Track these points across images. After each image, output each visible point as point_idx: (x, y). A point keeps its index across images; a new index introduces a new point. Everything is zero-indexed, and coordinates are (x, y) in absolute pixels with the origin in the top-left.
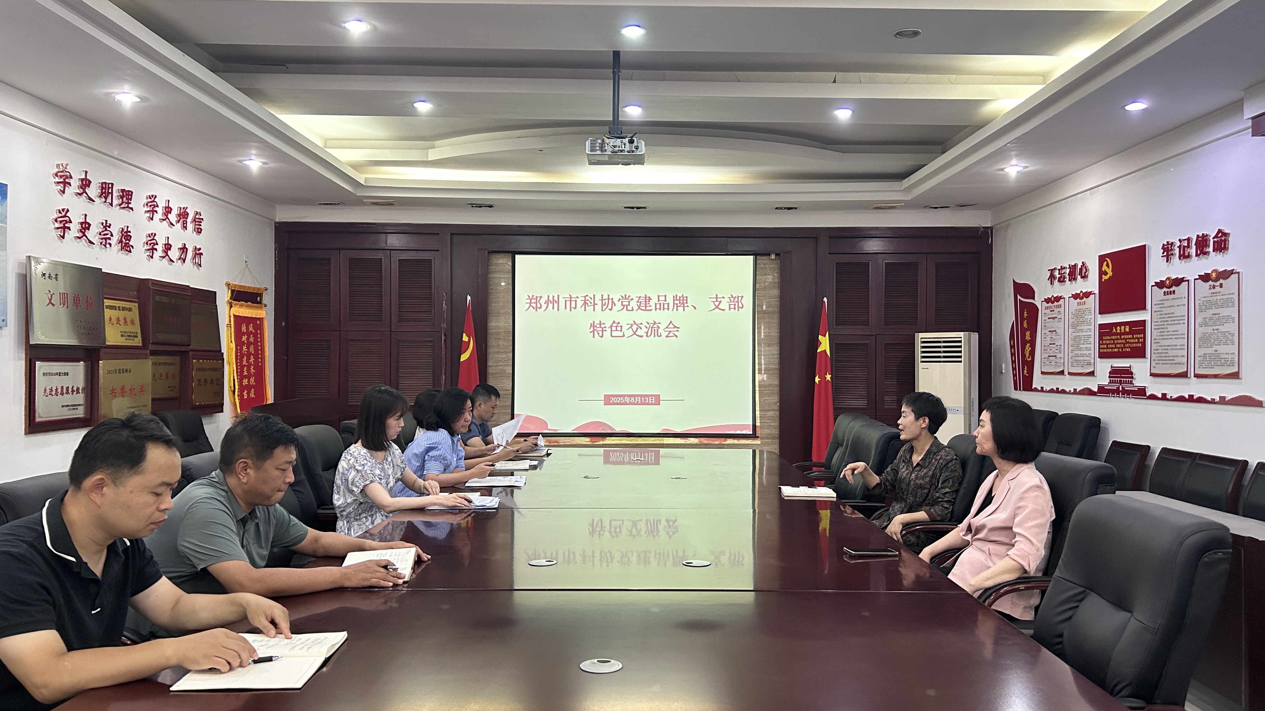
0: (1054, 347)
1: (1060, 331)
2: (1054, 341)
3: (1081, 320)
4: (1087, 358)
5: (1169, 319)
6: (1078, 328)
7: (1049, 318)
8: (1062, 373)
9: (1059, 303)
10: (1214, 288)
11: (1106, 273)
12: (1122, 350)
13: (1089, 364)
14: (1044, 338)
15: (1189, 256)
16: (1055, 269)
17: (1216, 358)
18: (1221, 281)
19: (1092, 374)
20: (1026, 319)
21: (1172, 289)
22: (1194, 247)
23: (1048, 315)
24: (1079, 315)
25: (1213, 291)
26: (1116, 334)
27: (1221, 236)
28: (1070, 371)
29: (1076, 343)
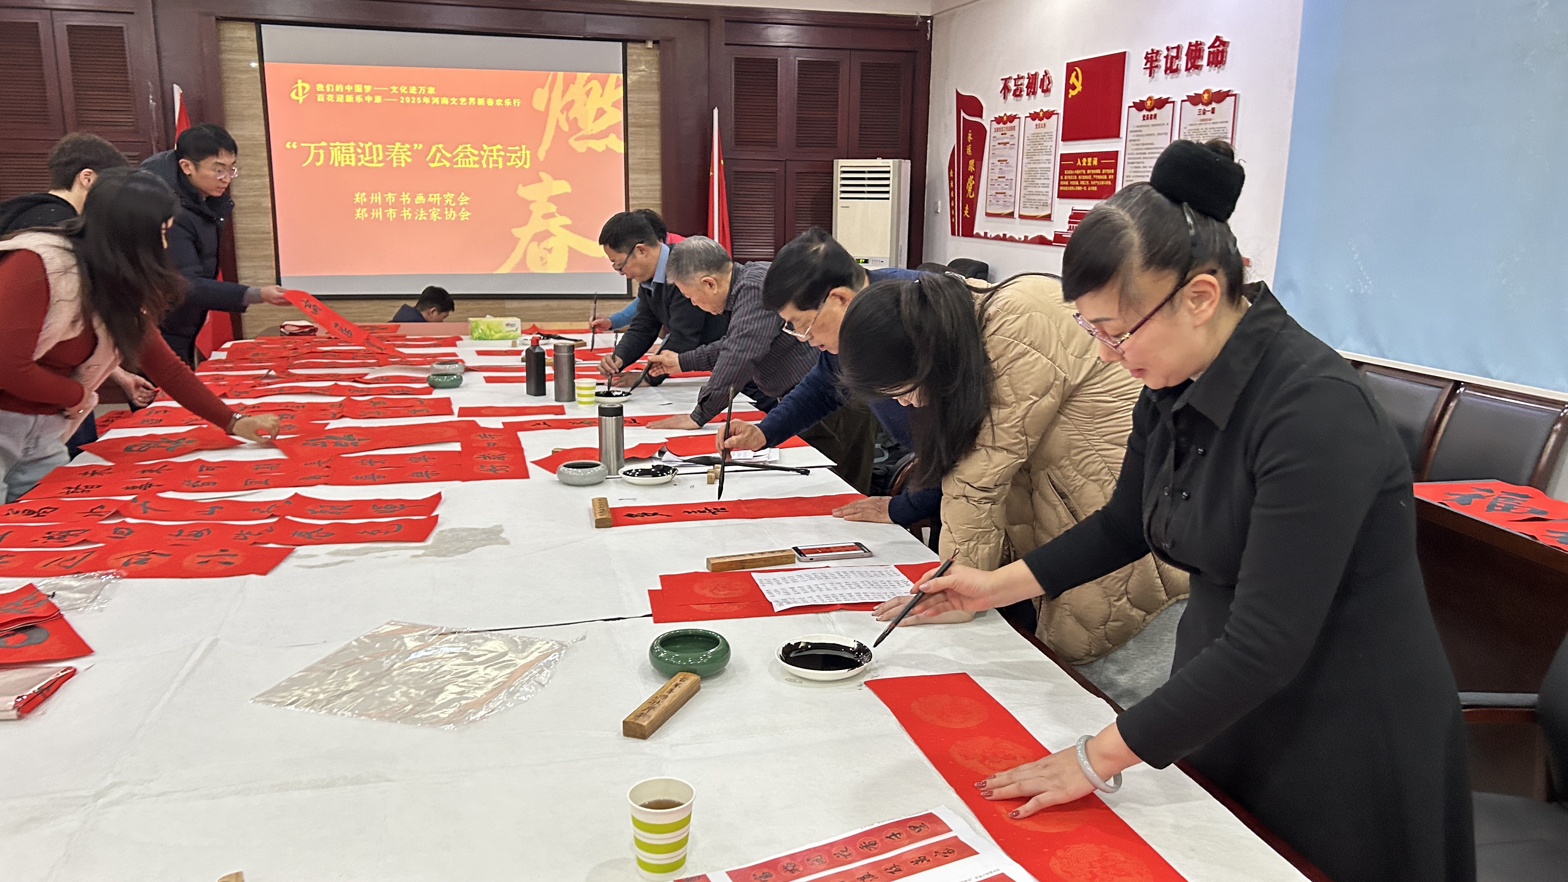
0: (1003, 182)
1: (1012, 161)
2: (1003, 173)
3: (1039, 148)
4: (1044, 198)
5: (1147, 152)
6: (1035, 158)
7: (999, 144)
8: (1011, 215)
9: (1013, 124)
10: (1204, 114)
11: (1074, 87)
12: (1087, 188)
13: (1045, 205)
14: (991, 170)
15: (1177, 71)
16: (1010, 78)
18: (1214, 105)
19: (1048, 218)
20: (970, 143)
21: (1153, 113)
22: (1184, 58)
23: (999, 139)
24: (1037, 140)
25: (1203, 117)
26: (1082, 167)
27: (1219, 46)
28: (1021, 213)
29: (1031, 177)
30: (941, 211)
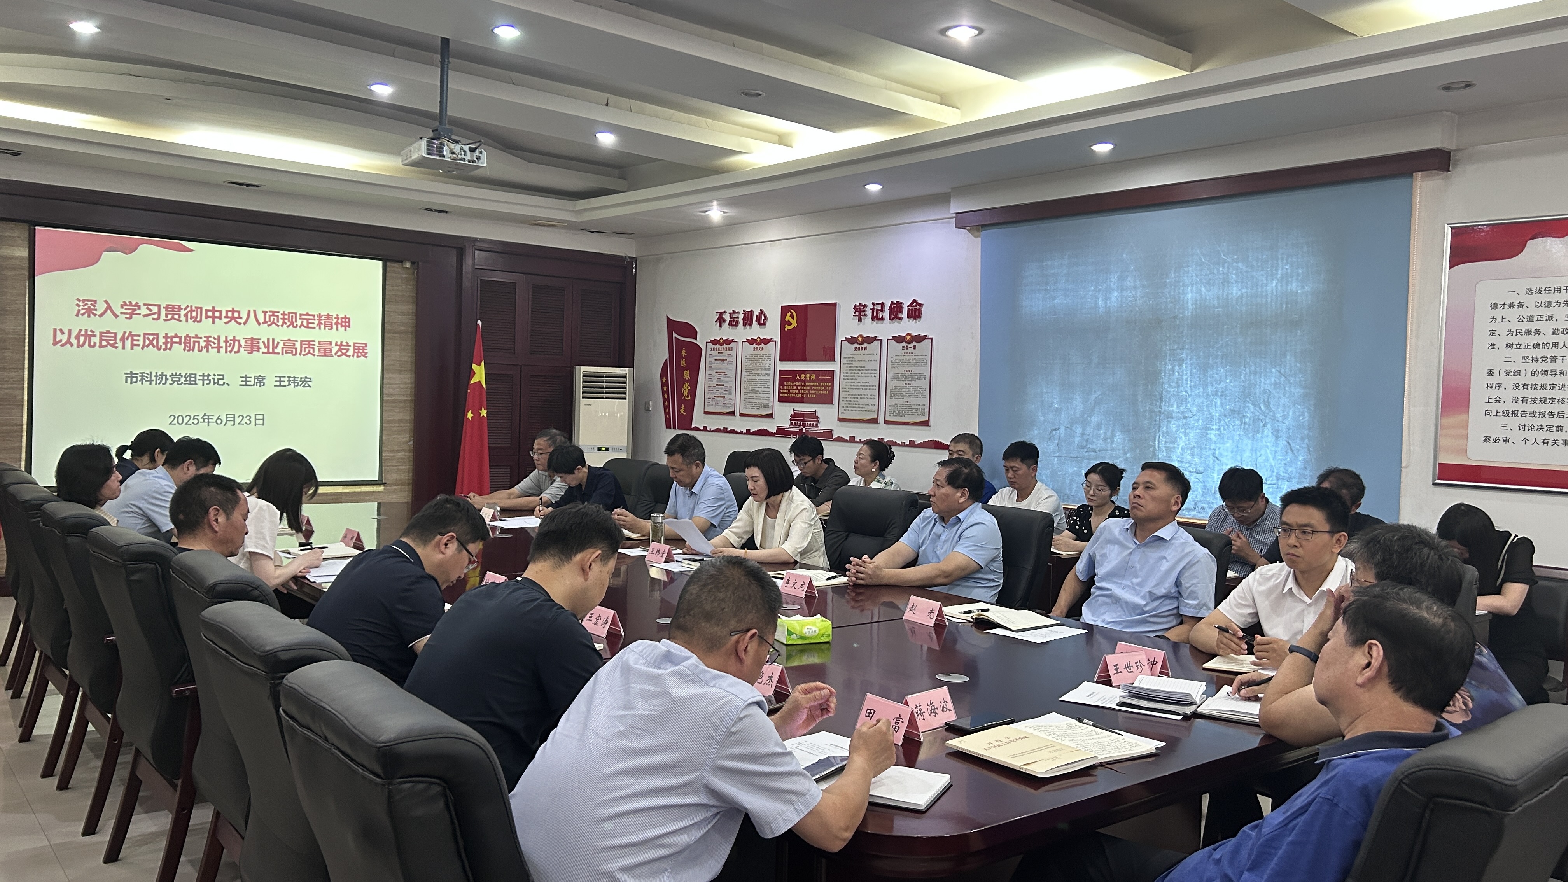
0: (722, 388)
1: (731, 374)
2: (721, 382)
3: (758, 364)
4: (764, 401)
5: (860, 372)
6: (753, 372)
7: (716, 360)
8: (732, 413)
9: (730, 346)
10: (907, 349)
11: (790, 324)
12: (807, 395)
13: (767, 406)
14: (708, 379)
15: (882, 319)
16: (725, 312)
17: (907, 408)
18: (915, 344)
19: (770, 416)
20: (683, 358)
21: (863, 346)
22: (887, 311)
23: (715, 356)
24: (755, 360)
25: (906, 351)
26: (798, 381)
27: (916, 306)
28: (741, 412)
29: (752, 386)
30: (653, 408)
